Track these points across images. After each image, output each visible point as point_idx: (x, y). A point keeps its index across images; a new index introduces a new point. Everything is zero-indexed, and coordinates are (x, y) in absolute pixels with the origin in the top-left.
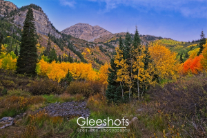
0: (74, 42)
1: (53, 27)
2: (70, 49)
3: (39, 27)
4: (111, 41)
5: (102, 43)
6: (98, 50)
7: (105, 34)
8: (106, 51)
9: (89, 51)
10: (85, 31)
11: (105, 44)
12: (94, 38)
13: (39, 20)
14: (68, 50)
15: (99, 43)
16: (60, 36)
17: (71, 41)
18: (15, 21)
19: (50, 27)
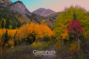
0: (37, 17)
1: (28, 11)
2: (35, 20)
3: (21, 11)
4: (55, 16)
7: (53, 12)
8: (52, 21)
9: (44, 21)
10: (43, 12)
11: (52, 18)
12: (47, 15)
13: (21, 8)
15: (49, 17)
16: (31, 15)
17: (36, 17)
18: (11, 9)
19: (26, 11)
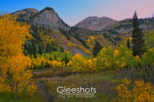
0: (80, 32)
1: (63, 22)
2: (76, 38)
3: (52, 24)
4: (115, 28)
5: (106, 30)
6: (102, 37)
8: (109, 37)
9: (93, 38)
11: (109, 31)
13: (52, 19)
14: (74, 39)
15: (103, 31)
16: (69, 29)
17: (77, 32)
18: (34, 21)
19: (60, 22)
